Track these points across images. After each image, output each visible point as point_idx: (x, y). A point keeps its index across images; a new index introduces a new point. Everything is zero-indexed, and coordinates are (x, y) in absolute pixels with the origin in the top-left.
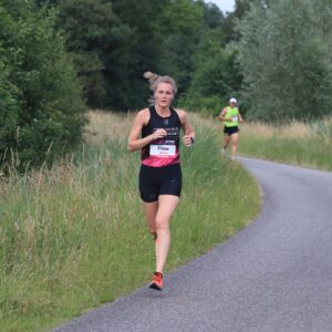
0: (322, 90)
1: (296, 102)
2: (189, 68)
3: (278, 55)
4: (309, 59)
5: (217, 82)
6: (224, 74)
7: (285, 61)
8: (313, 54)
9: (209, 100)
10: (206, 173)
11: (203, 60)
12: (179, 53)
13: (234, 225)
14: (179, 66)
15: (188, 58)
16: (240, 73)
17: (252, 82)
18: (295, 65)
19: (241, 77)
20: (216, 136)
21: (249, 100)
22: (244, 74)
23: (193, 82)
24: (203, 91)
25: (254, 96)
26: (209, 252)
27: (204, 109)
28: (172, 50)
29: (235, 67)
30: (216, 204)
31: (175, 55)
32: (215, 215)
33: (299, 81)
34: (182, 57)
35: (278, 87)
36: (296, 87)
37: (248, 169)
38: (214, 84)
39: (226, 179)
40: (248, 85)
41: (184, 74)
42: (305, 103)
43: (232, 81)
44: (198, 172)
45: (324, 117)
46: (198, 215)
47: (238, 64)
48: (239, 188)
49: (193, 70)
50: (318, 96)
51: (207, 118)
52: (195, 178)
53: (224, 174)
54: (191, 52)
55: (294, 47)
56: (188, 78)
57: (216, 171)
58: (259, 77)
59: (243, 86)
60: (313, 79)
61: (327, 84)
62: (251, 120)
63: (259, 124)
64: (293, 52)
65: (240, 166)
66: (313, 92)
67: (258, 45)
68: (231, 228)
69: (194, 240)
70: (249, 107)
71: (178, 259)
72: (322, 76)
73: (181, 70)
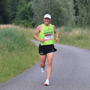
0: (61, 17)
1: (52, 21)
2: (16, 11)
3: (46, 6)
4: (56, 7)
5: (26, 15)
6: (28, 12)
7: (48, 8)
8: (57, 5)
9: (23, 21)
10: (22, 46)
11: (20, 8)
13: (31, 63)
14: (12, 10)
15: (15, 7)
16: (33, 12)
17: (37, 15)
18: (51, 9)
19: (33, 13)
20: (25, 33)
21: (36, 21)
22: (34, 12)
23: (17, 15)
24: (21, 18)
25: (38, 20)
26: (23, 73)
27: (21, 24)
28: (10, 4)
29: (31, 10)
30: (25, 56)
31: (11, 6)
32: (25, 60)
33: (53, 14)
34: (13, 7)
37: (36, 44)
38: (24, 16)
39: (29, 48)
41: (14, 13)
42: (55, 22)
43: (30, 15)
44: (19, 45)
45: (62, 26)
46: (19, 60)
47: (32, 9)
48: (33, 51)
49: (17, 11)
50: (59, 19)
51: (22, 27)
52: (18, 48)
53: (28, 46)
54: (16, 5)
55: (51, 3)
56: (15, 14)
57: (25, 45)
58: (39, 13)
59: (34, 16)
60: (57, 14)
61: (62, 15)
64: (50, 5)
65: (33, 43)
66: (58, 18)
67: (38, 2)
68: (31, 64)
69: (18, 69)
70: (36, 23)
71: (13, 75)
72: (60, 13)
73: (13, 11)
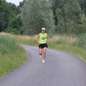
1: (36, 30)
2: (8, 21)
3: (32, 17)
4: (40, 18)
6: (17, 23)
8: (41, 17)
10: (13, 50)
11: (11, 19)
12: (5, 17)
14: (5, 21)
15: (7, 18)
18: (36, 20)
19: (22, 23)
20: (15, 39)
23: (9, 25)
25: (25, 28)
26: (14, 71)
27: (12, 32)
28: (3, 16)
30: (16, 58)
31: (4, 18)
32: (15, 61)
33: (37, 24)
34: (5, 18)
35: (32, 26)
36: (36, 26)
37: (24, 48)
38: (15, 25)
39: (18, 51)
40: (23, 25)
41: (6, 23)
42: (39, 30)
43: (19, 25)
44: (10, 49)
46: (11, 61)
47: (21, 20)
48: (22, 53)
51: (13, 34)
52: (10, 51)
53: (18, 49)
54: (8, 17)
55: (35, 15)
57: (15, 49)
58: (27, 23)
60: (41, 23)
61: (45, 25)
62: (24, 35)
63: (27, 36)
64: (35, 16)
65: (22, 47)
66: (41, 27)
67: (26, 14)
68: (20, 64)
69: (10, 68)
70: (24, 31)
71: (6, 73)
72: (43, 22)
